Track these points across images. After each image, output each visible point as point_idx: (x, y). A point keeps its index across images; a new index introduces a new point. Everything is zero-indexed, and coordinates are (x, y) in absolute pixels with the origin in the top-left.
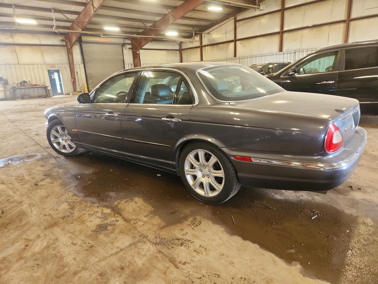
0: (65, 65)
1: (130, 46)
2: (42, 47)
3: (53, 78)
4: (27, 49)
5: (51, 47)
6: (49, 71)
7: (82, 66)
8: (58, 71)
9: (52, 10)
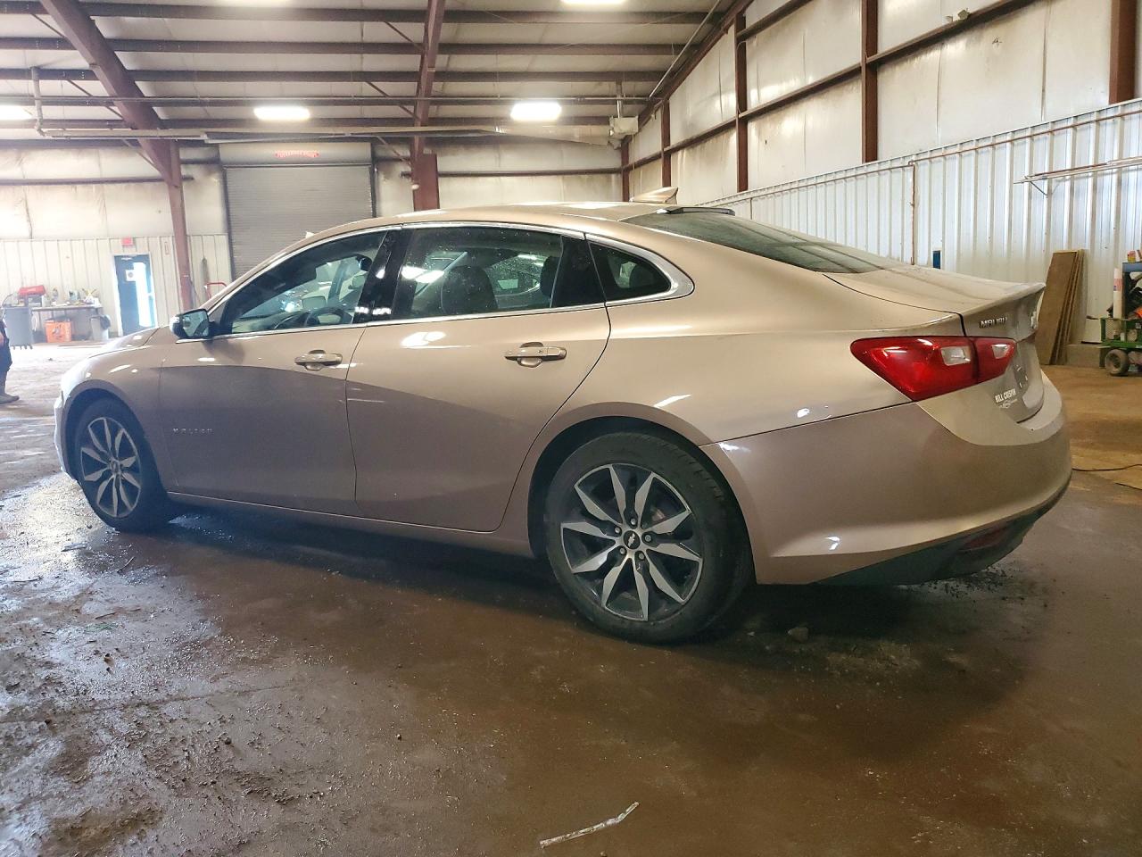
0: (166, 239)
1: (405, 168)
2: (105, 186)
3: (128, 279)
4: (62, 193)
5: (133, 184)
6: (117, 259)
7: (224, 239)
8: (143, 258)
9: (34, 74)
